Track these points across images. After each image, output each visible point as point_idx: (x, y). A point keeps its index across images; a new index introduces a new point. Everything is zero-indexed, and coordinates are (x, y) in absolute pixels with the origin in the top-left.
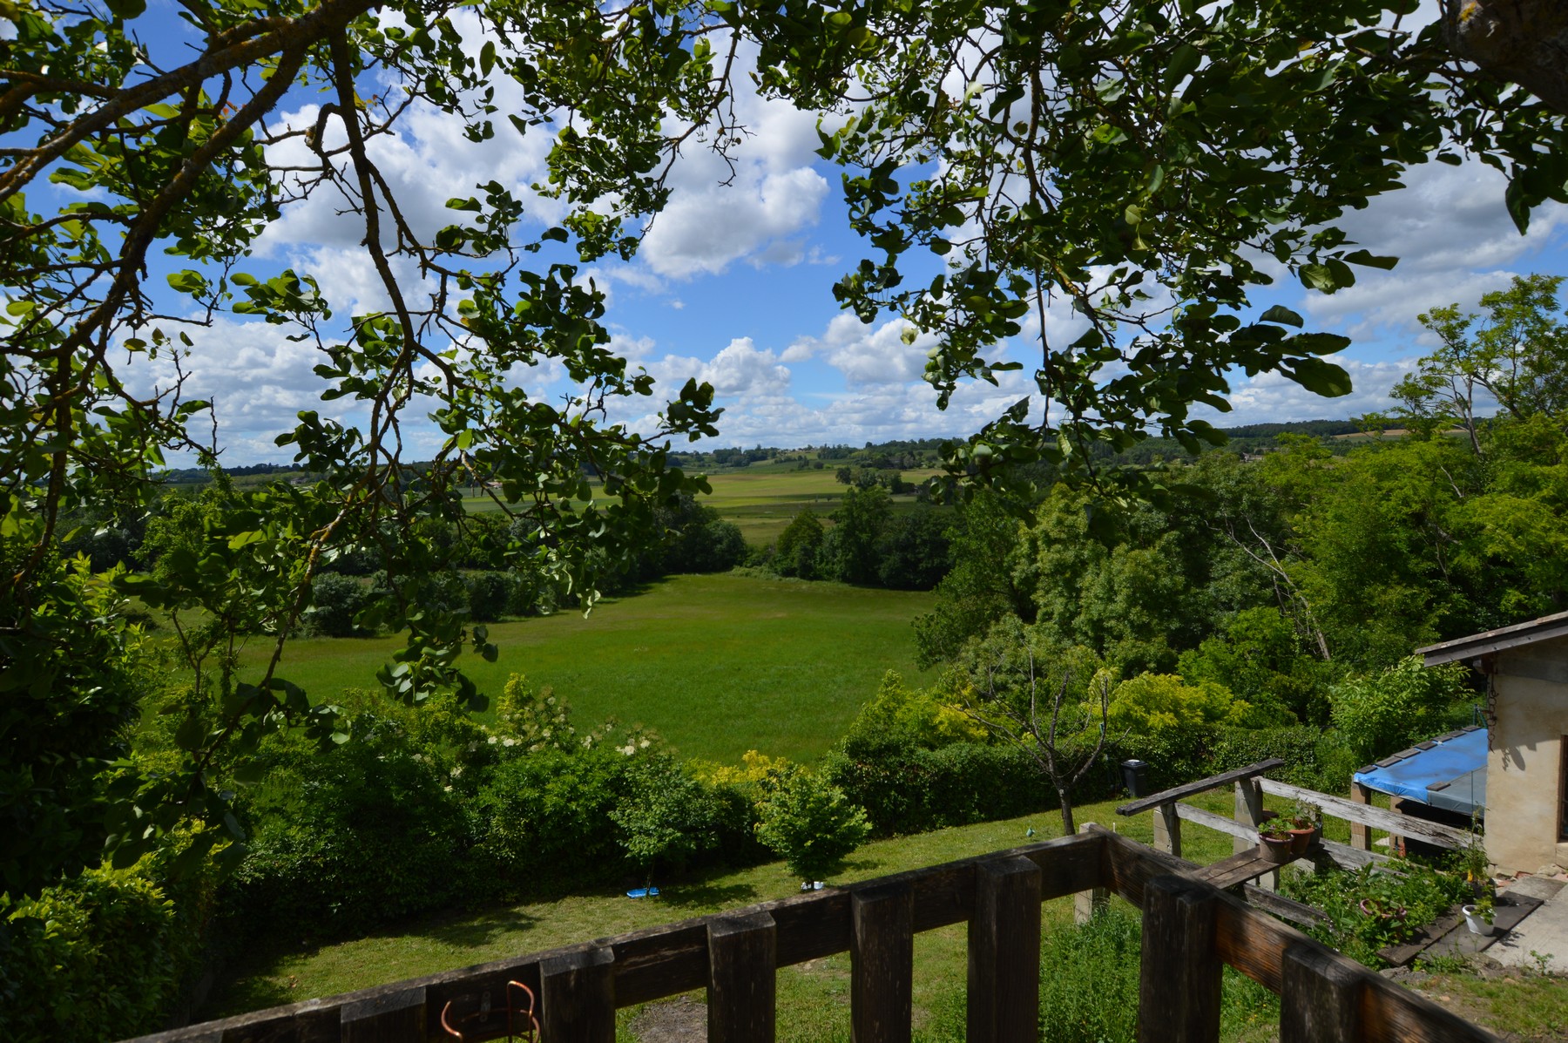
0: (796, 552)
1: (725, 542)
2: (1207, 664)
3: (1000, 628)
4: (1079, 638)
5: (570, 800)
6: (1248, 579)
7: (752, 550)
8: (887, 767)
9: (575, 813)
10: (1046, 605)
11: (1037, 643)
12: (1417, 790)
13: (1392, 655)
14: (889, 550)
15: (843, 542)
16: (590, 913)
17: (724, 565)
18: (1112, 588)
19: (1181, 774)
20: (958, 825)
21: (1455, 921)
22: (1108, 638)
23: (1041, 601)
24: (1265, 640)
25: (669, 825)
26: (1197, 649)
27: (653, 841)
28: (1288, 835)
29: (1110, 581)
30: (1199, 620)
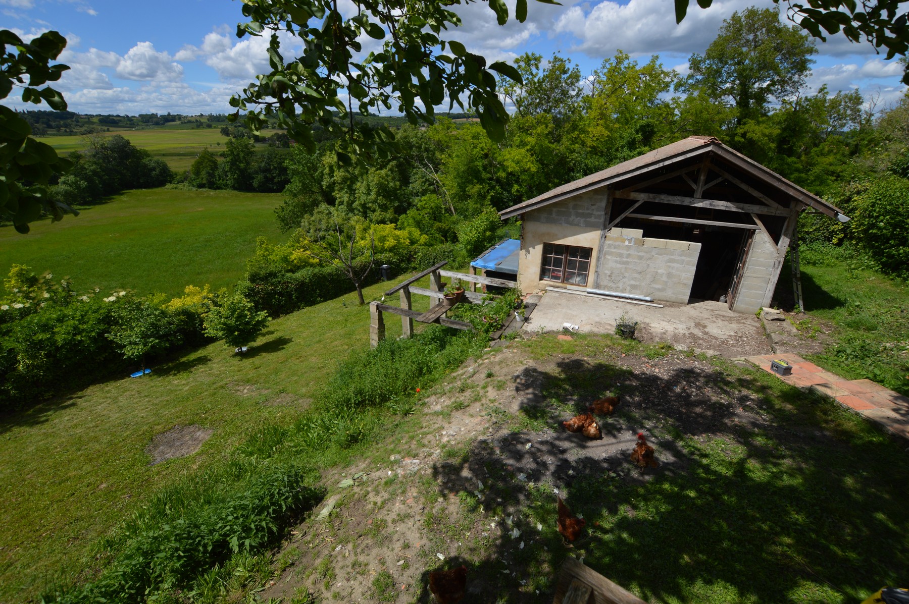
0: (203, 174)
1: (158, 170)
2: (411, 221)
3: (319, 209)
4: (356, 212)
5: (75, 335)
6: (425, 182)
7: (176, 174)
8: (272, 284)
9: (81, 341)
10: (340, 198)
11: (337, 215)
12: (492, 266)
13: (477, 212)
14: (256, 172)
15: (231, 169)
16: (108, 392)
17: (162, 184)
18: (369, 189)
19: (404, 268)
20: (311, 305)
21: (513, 317)
22: (368, 211)
23: (338, 196)
24: (432, 208)
25: (150, 337)
26: (406, 214)
27: (141, 347)
28: (454, 294)
29: (368, 186)
30: (405, 201)
